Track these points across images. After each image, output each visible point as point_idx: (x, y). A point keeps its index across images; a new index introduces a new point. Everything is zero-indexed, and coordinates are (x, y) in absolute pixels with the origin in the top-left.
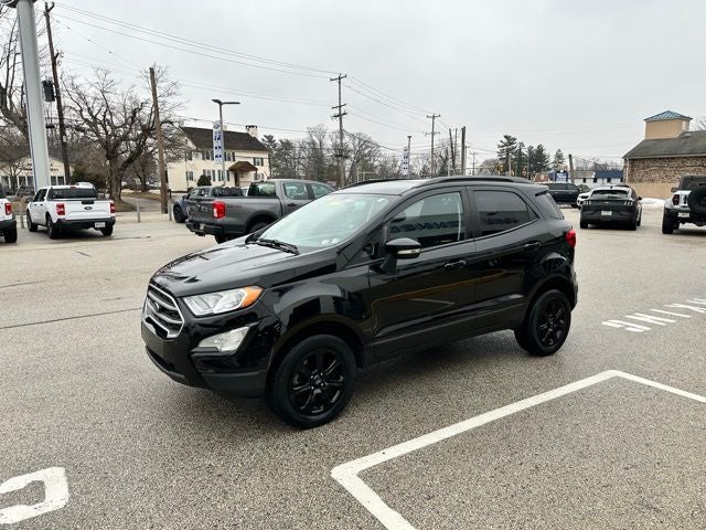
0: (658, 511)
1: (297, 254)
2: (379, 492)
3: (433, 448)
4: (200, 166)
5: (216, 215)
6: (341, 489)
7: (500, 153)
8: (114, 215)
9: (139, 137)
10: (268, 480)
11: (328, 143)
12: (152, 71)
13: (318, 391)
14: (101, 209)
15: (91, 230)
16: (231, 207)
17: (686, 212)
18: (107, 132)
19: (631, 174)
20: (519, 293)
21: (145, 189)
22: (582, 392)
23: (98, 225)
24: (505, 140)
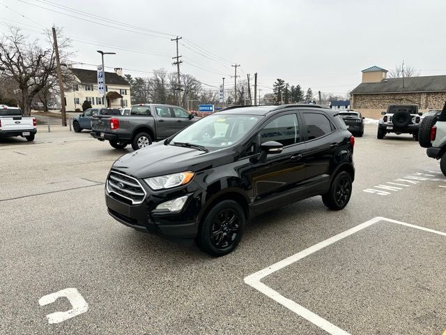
0: (429, 290)
1: (207, 151)
2: (276, 290)
3: (296, 264)
4: (83, 94)
5: (112, 127)
6: (254, 290)
7: (275, 90)
8: (35, 127)
9: (43, 75)
10: (209, 287)
11: (168, 81)
12: (54, 29)
13: (225, 234)
14: (26, 123)
15: (19, 137)
16: (122, 122)
17: (391, 126)
18: (20, 71)
19: (354, 104)
20: (326, 173)
21: (46, 109)
22: (367, 229)
23: (24, 134)
24: (278, 82)
